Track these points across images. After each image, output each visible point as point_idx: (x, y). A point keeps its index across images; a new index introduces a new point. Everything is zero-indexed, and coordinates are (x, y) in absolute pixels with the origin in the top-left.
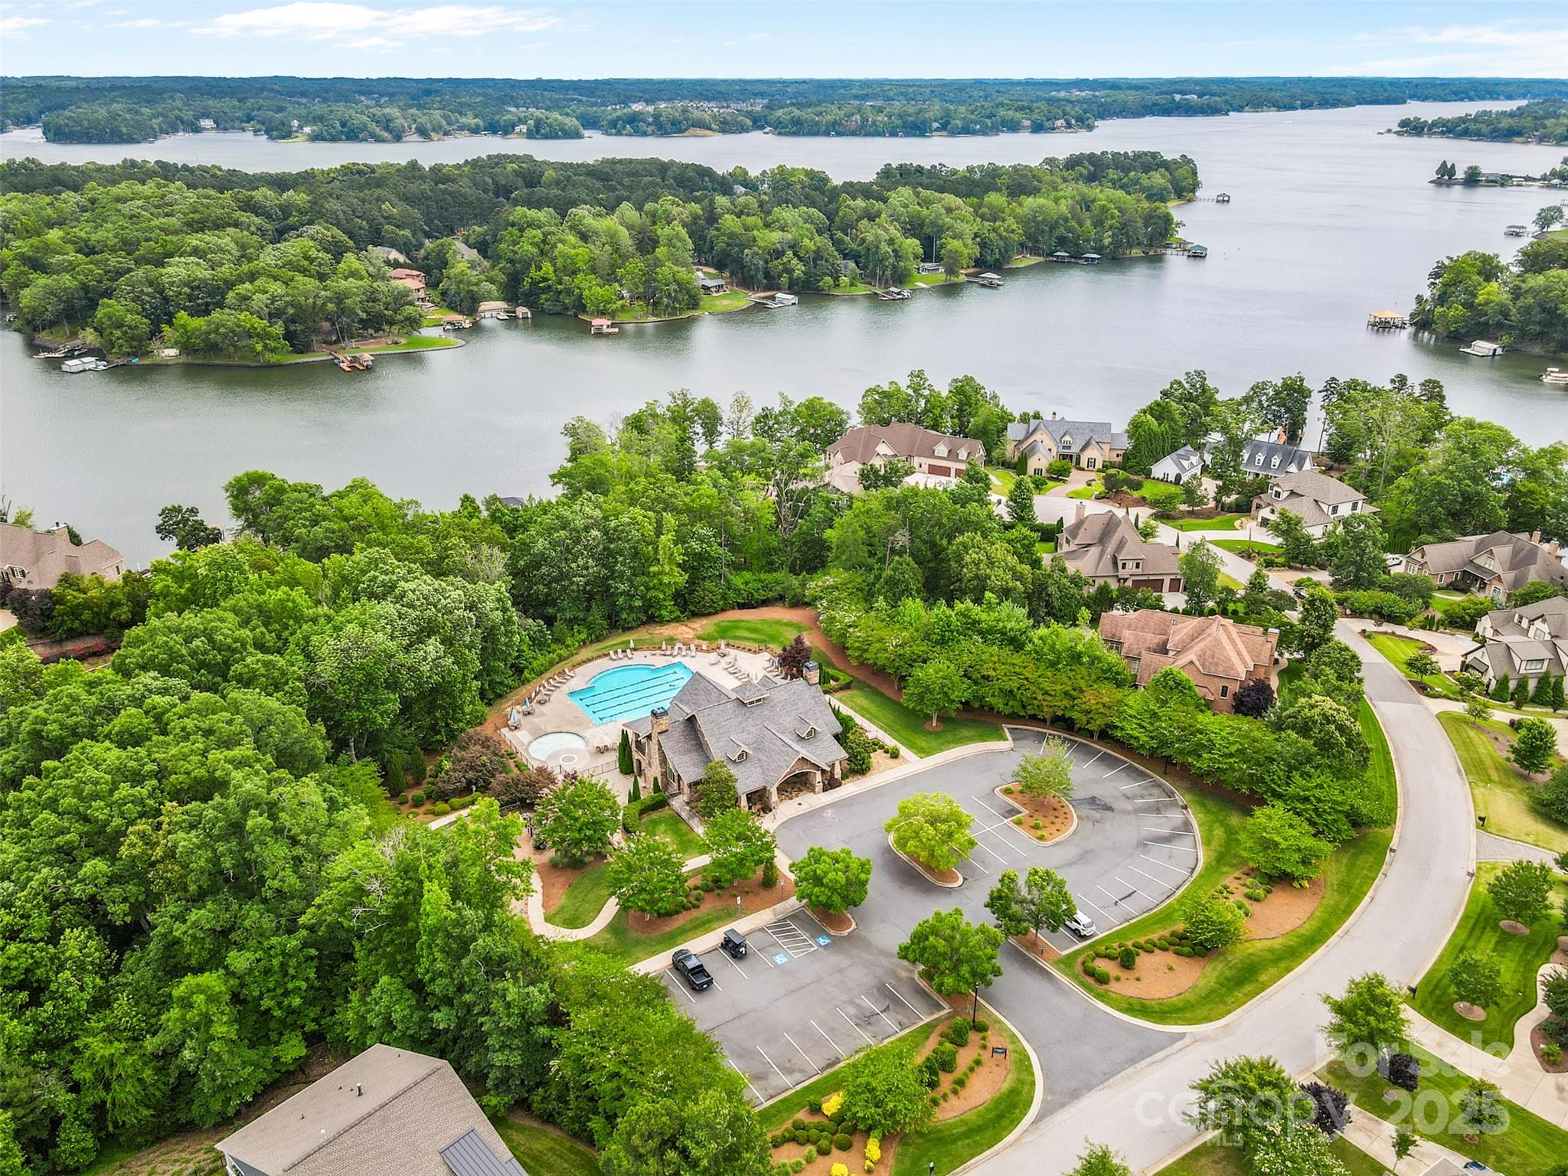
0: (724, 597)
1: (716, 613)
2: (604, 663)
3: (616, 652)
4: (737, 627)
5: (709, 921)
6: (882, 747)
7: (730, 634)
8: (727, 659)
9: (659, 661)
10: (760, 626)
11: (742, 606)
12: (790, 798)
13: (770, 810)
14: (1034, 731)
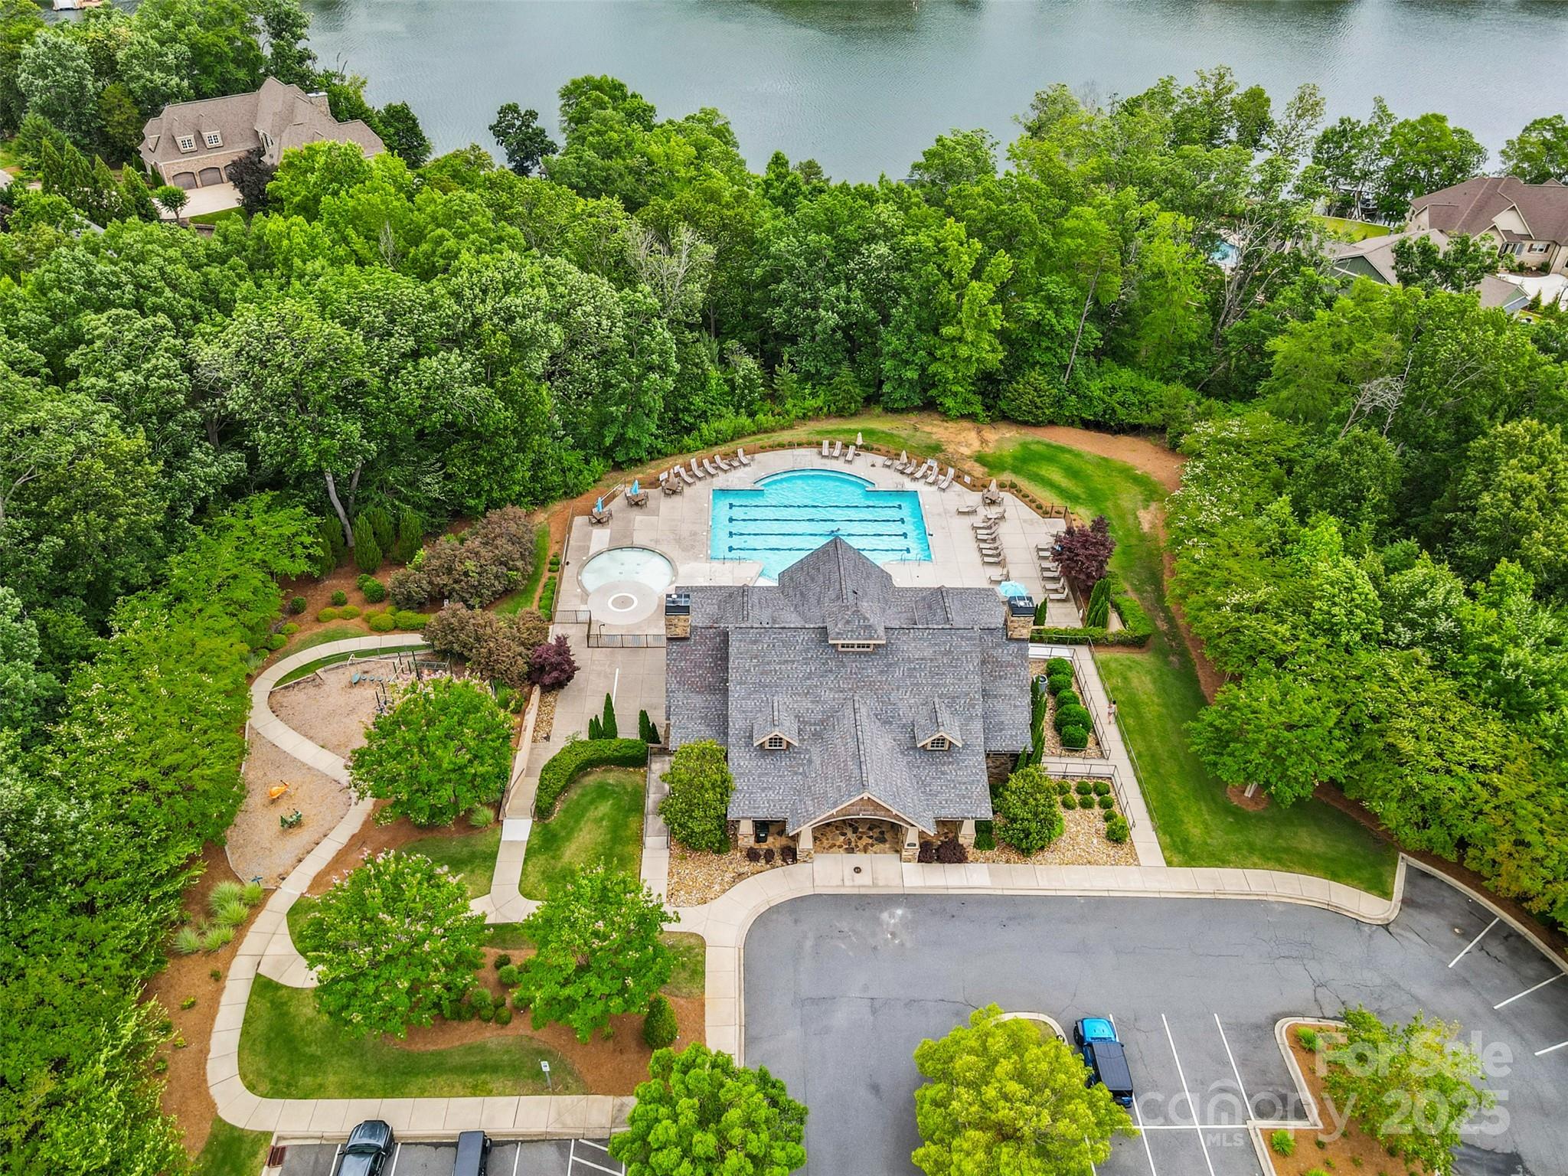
0: (1059, 402)
1: (1037, 424)
2: (807, 457)
3: (832, 445)
4: (1051, 460)
5: (495, 1069)
6: (1106, 805)
7: (1033, 468)
8: (993, 512)
9: (886, 478)
10: (1089, 469)
11: (1087, 425)
12: (850, 850)
13: (795, 860)
14: (1467, 898)
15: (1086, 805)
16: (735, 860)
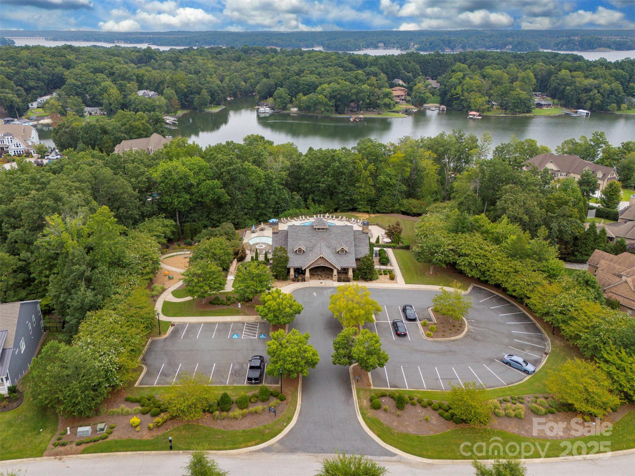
5: (226, 312)
6: (391, 274)
11: (404, 213)
12: (320, 279)
13: (305, 281)
14: (489, 292)
15: (386, 274)
16: (289, 281)
